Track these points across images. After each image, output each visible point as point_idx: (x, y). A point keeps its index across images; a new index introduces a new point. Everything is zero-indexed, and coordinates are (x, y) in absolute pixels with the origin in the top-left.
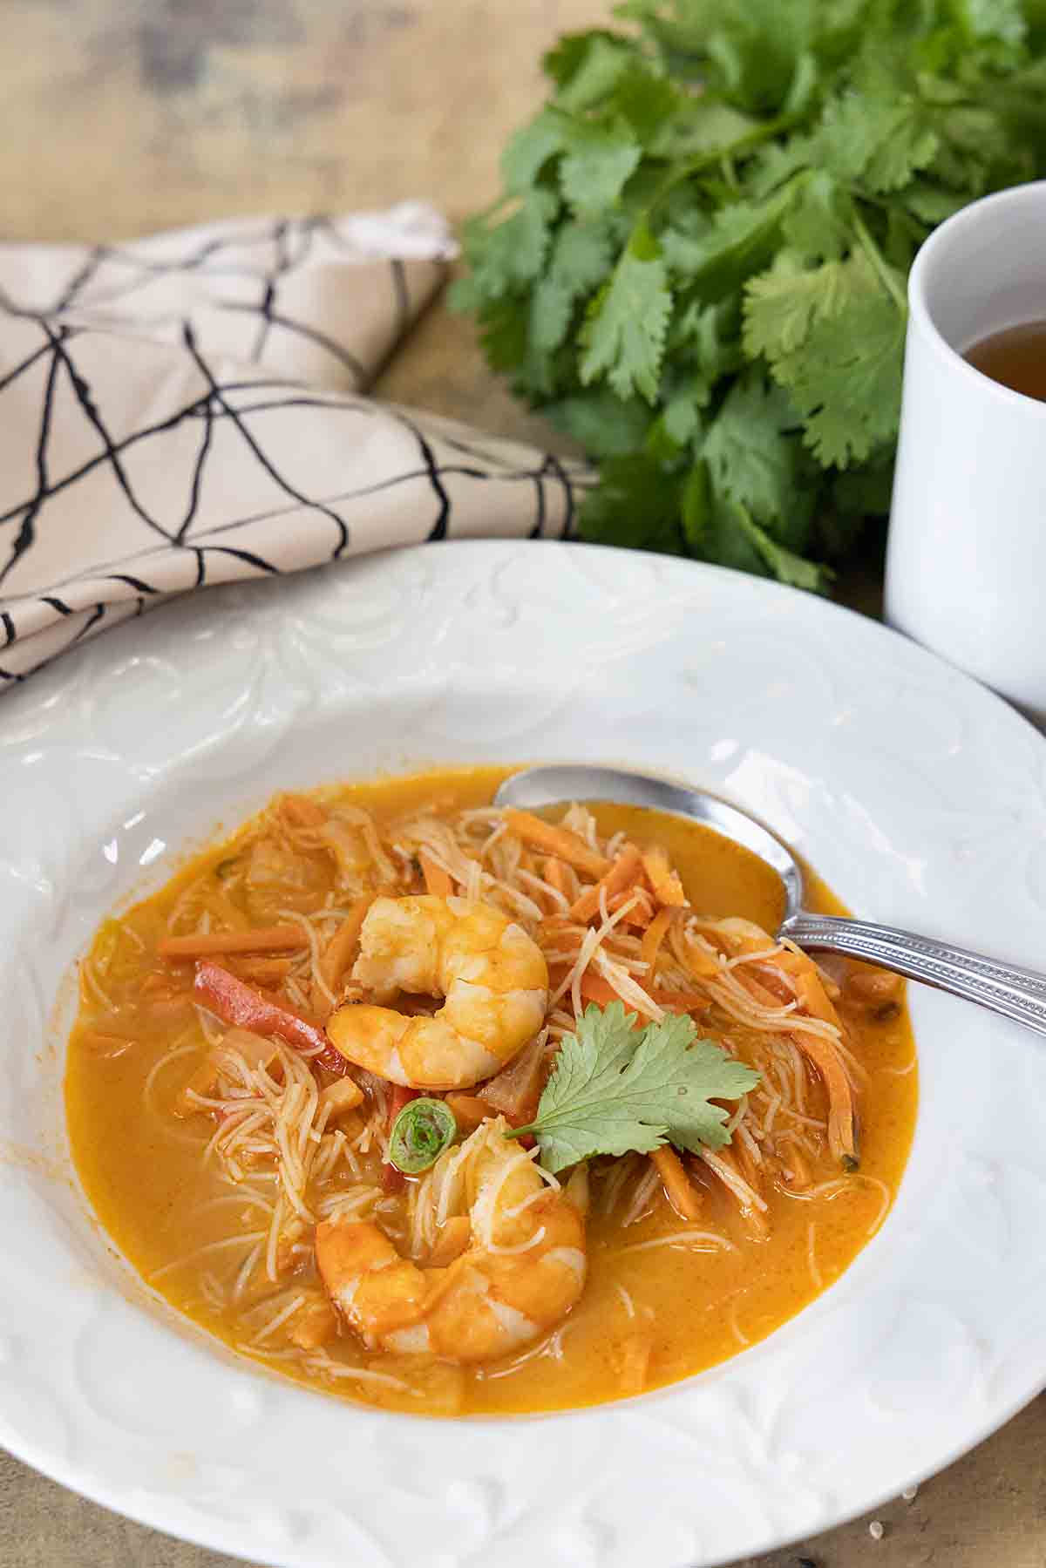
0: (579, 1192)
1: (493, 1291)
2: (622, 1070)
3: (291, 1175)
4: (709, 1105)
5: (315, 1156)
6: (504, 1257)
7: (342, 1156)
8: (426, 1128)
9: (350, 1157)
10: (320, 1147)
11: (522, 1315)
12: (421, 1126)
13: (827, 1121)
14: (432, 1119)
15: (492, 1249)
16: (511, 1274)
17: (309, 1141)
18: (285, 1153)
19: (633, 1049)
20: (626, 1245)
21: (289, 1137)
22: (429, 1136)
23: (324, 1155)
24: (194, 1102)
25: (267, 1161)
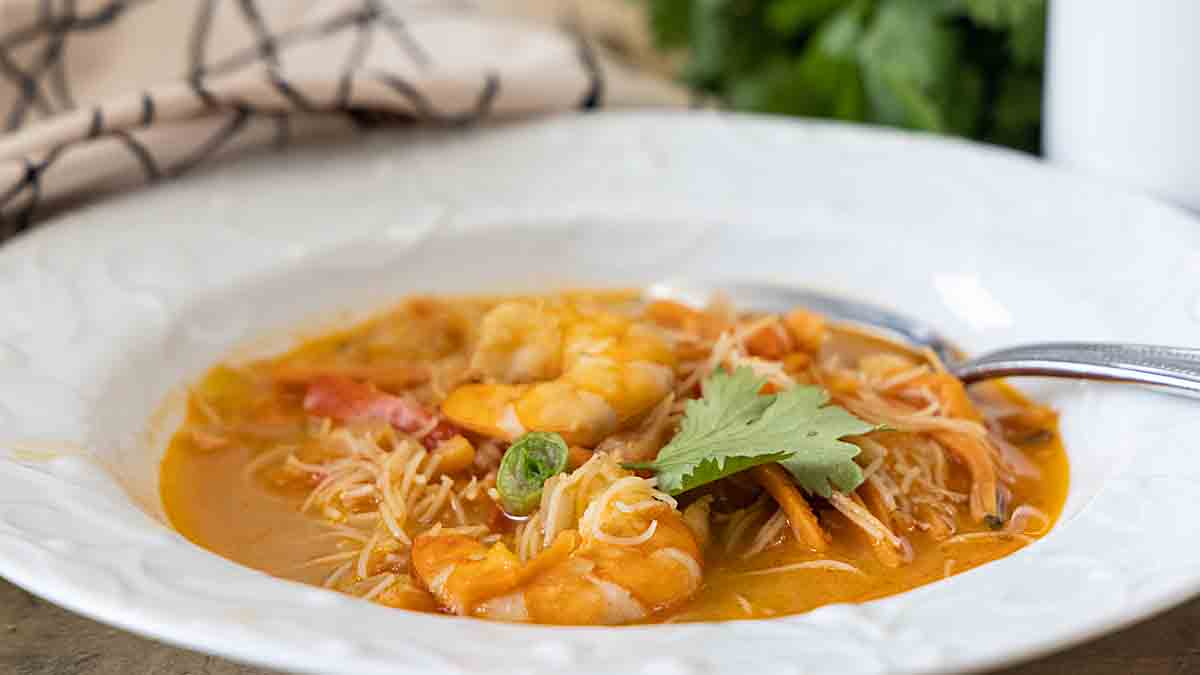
0: (697, 517)
1: (597, 571)
2: (749, 423)
3: (392, 511)
4: (841, 443)
5: (419, 500)
6: (611, 546)
7: (447, 505)
8: (538, 458)
9: (455, 505)
10: (424, 495)
11: (628, 593)
12: (532, 457)
13: (968, 492)
14: (544, 452)
15: (599, 535)
16: (620, 561)
17: (413, 485)
18: (388, 496)
19: (762, 409)
20: (745, 571)
21: (392, 483)
22: (540, 467)
23: (425, 502)
24: (295, 468)
25: (367, 504)
